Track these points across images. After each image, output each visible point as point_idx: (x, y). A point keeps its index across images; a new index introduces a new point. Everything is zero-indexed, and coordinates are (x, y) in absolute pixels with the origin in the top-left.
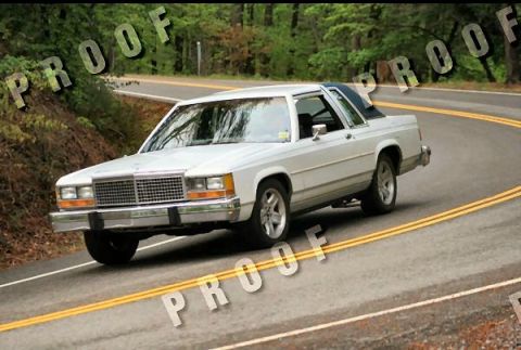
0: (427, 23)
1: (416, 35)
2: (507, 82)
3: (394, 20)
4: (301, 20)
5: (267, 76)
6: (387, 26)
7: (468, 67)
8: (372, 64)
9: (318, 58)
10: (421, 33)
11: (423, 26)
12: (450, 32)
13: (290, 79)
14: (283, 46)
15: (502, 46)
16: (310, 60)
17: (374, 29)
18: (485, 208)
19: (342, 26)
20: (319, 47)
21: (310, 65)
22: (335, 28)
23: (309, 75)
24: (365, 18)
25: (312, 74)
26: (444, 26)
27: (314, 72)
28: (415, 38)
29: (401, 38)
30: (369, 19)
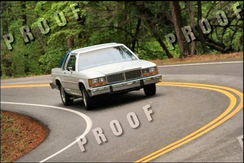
0: (119, 23)
1: (112, 32)
2: (180, 57)
3: (96, 24)
5: (11, 75)
6: (91, 29)
7: (152, 49)
9: (45, 58)
10: (116, 30)
11: (116, 25)
12: (136, 27)
13: (27, 75)
14: (19, 52)
16: (39, 60)
17: (82, 32)
18: (177, 148)
19: (59, 33)
20: (45, 50)
21: (40, 64)
22: (54, 35)
23: (41, 70)
24: (75, 25)
25: (42, 69)
26: (131, 23)
27: (44, 68)
28: (112, 34)
29: (102, 36)
30: (77, 25)
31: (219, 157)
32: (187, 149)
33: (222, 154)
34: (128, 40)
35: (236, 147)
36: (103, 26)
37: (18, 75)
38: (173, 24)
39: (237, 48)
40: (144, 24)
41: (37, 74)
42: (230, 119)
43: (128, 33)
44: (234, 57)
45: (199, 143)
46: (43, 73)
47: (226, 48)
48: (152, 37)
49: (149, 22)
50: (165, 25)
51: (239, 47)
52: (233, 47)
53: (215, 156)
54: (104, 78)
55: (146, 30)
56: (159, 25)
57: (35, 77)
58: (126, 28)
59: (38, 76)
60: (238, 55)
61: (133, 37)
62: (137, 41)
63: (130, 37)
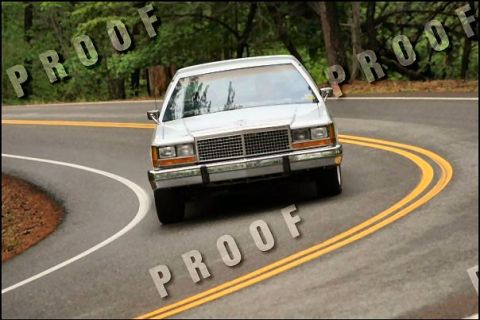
1: (198, 26)
4: (38, 17)
8: (142, 72)
10: (206, 23)
11: (208, 13)
12: (246, 18)
14: (15, 55)
15: (319, 32)
18: (313, 260)
19: (95, 21)
20: (66, 53)
22: (85, 25)
23: (55, 93)
24: (127, 8)
25: (58, 92)
26: (237, 11)
27: (62, 89)
28: (198, 30)
29: (180, 33)
30: (132, 9)
31: (393, 282)
32: (331, 262)
33: (399, 277)
34: (230, 44)
35: (427, 263)
36: (182, 13)
37: (10, 100)
38: (319, 17)
39: (440, 72)
40: (263, 14)
41: (47, 100)
42: (419, 209)
43: (231, 30)
44: (434, 88)
45: (355, 251)
46: (59, 100)
47: (419, 71)
48: (278, 40)
49: (272, 10)
50: (304, 19)
51: (444, 70)
52: (433, 68)
53: (385, 280)
54: (192, 144)
55: (265, 27)
56: (292, 19)
57: (43, 105)
58: (226, 19)
59: (50, 105)
60: (441, 85)
61: (239, 38)
62: (247, 46)
63: (235, 39)
